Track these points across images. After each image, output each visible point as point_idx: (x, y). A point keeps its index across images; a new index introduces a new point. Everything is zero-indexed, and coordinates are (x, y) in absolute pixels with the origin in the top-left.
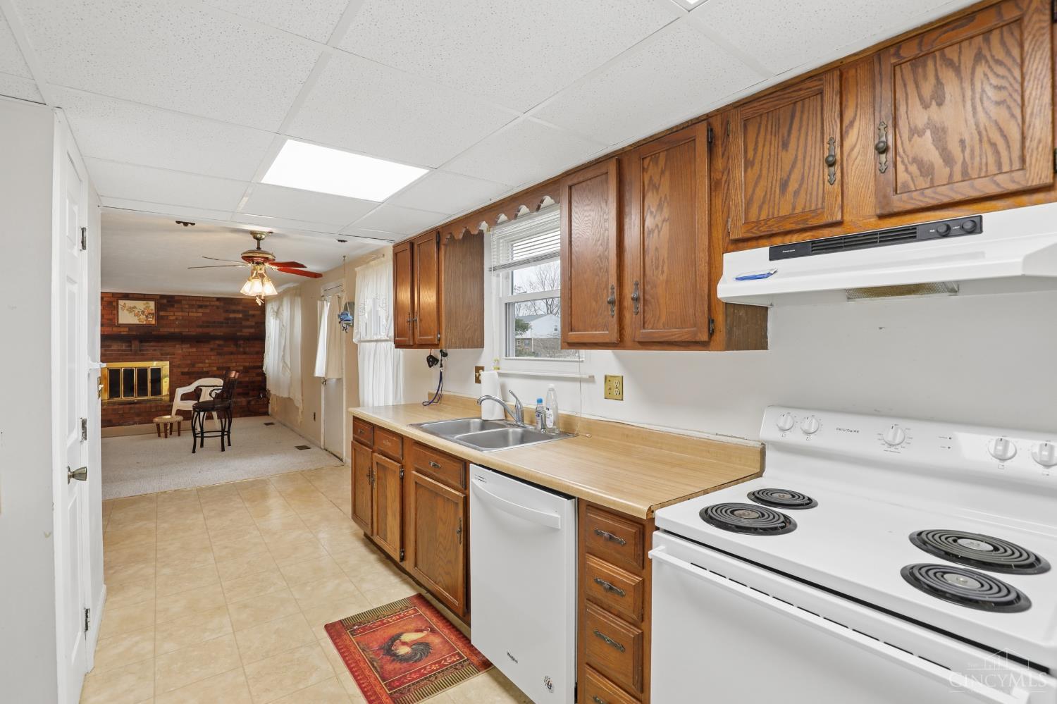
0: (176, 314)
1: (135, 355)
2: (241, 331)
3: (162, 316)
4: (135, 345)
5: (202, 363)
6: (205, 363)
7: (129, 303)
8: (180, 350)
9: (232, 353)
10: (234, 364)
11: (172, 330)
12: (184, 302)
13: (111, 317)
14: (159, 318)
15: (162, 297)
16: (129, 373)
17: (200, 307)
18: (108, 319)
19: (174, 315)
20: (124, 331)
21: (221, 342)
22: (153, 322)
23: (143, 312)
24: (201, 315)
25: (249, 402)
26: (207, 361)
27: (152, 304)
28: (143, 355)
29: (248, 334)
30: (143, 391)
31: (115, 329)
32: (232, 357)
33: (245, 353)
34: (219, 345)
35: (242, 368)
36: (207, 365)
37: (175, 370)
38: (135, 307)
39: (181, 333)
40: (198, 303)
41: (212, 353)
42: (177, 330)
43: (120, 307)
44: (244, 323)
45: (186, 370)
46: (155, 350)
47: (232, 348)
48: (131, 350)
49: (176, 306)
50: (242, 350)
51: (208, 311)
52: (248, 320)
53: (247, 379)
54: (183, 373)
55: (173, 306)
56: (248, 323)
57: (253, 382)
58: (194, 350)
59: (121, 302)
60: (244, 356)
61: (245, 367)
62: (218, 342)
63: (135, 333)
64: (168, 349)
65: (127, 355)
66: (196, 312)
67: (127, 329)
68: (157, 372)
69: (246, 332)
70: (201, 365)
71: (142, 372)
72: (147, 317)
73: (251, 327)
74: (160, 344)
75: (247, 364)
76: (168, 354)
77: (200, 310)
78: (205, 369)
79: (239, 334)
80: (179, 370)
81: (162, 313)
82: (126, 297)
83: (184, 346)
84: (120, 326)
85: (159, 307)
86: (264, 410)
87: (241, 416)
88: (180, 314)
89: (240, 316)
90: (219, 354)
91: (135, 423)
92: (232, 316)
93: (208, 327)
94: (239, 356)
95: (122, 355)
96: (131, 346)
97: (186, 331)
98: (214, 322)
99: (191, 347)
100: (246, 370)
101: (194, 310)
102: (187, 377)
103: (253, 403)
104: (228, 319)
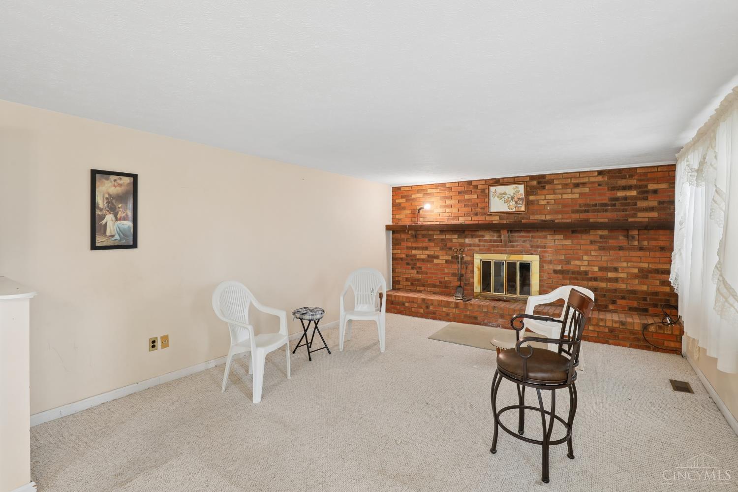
0: (548, 197)
1: (505, 246)
2: (634, 216)
3: (532, 201)
4: (504, 234)
5: (578, 259)
6: (583, 260)
7: (500, 189)
8: (553, 241)
9: (621, 248)
10: (625, 264)
11: (543, 217)
12: (556, 182)
13: (483, 205)
14: (528, 203)
15: (532, 178)
16: (499, 265)
17: (577, 185)
18: (482, 208)
19: (544, 199)
20: (495, 220)
21: (605, 233)
22: (523, 209)
23: (513, 198)
24: (577, 196)
25: (645, 327)
26: (585, 258)
27: (521, 188)
28: (513, 246)
29: (647, 220)
30: (511, 288)
31: (488, 218)
32: (621, 253)
33: (641, 249)
34: (601, 237)
35: (636, 271)
36: (586, 263)
37: (546, 267)
38: (505, 193)
39: (553, 221)
40: (574, 181)
41: (593, 247)
42: (548, 217)
43: (491, 194)
44: (641, 204)
45: (559, 267)
46: (524, 241)
47: (622, 240)
48: (501, 241)
49: (547, 187)
50: (636, 243)
51: (587, 190)
52: (646, 199)
53: (645, 288)
54: (555, 272)
55: (544, 188)
56: (645, 204)
57: (656, 294)
58: (569, 242)
59: (493, 189)
60: (641, 253)
61: (641, 270)
62: (600, 232)
63: (505, 222)
64: (539, 241)
65: (498, 246)
66: (572, 193)
67: (497, 218)
68: (525, 268)
69: (643, 217)
70: (577, 263)
71: (511, 266)
72: (516, 203)
73: (652, 209)
74: (530, 234)
75: (645, 265)
76: (538, 247)
77: (577, 190)
78: (582, 269)
79: (630, 220)
80: (551, 267)
81: (532, 198)
82: (498, 182)
83: (557, 237)
84: (491, 214)
85: (529, 191)
86: (672, 344)
87: (631, 346)
88: (552, 197)
89: (634, 193)
90: (602, 249)
91: (498, 326)
92: (620, 194)
93: (586, 211)
94: (633, 253)
95: (493, 246)
96: (500, 236)
97: (558, 218)
98: (595, 205)
99: (566, 238)
100: (644, 274)
101: (569, 191)
102: (561, 276)
103: (652, 329)
104: (617, 199)
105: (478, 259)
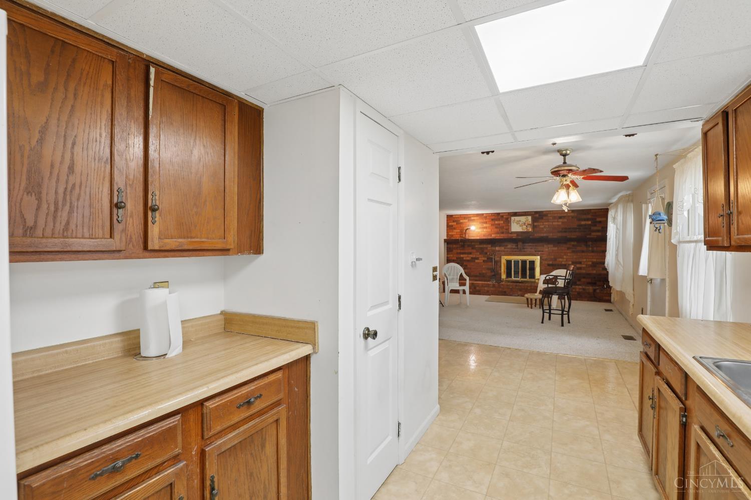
0: (544, 223)
1: (520, 251)
2: (590, 234)
3: (536, 226)
4: (520, 244)
5: (561, 258)
6: (563, 258)
7: (517, 218)
8: (547, 248)
9: (583, 252)
10: (585, 260)
11: (542, 235)
12: (549, 215)
13: (507, 227)
14: (534, 227)
15: (536, 212)
16: (516, 262)
17: (560, 218)
18: (506, 229)
19: (543, 225)
20: (514, 236)
21: (575, 243)
22: (530, 230)
23: (525, 224)
24: (560, 223)
25: (595, 290)
26: (565, 257)
27: (530, 218)
28: (524, 251)
29: (595, 237)
30: (524, 275)
31: (510, 235)
32: (583, 254)
33: (593, 252)
34: (573, 245)
35: (591, 263)
36: (565, 260)
37: (544, 262)
38: (520, 221)
39: (547, 237)
40: (559, 215)
41: (568, 251)
42: (545, 235)
43: (512, 221)
44: (593, 228)
45: (551, 263)
46: (531, 248)
47: (584, 248)
48: (518, 248)
49: (544, 218)
50: (591, 249)
51: (566, 220)
52: (595, 226)
53: (595, 272)
54: (549, 265)
55: (542, 218)
56: (595, 228)
57: (600, 275)
58: (556, 249)
59: (513, 218)
60: (593, 254)
61: (593, 263)
62: (573, 243)
63: (520, 237)
64: (540, 248)
65: (516, 251)
66: (558, 222)
67: (515, 235)
68: (532, 263)
69: (594, 235)
70: (560, 260)
71: (524, 262)
72: (527, 226)
73: (598, 231)
74: (534, 244)
75: (595, 260)
76: (539, 251)
77: (561, 220)
78: (563, 263)
79: (588, 236)
80: (546, 263)
81: (535, 224)
82: (515, 214)
83: (549, 246)
84: (512, 233)
85: (534, 220)
86: (607, 298)
87: (588, 300)
88: (546, 223)
89: (590, 222)
90: (573, 252)
91: (518, 296)
92: (583, 223)
93: (565, 232)
94: (589, 254)
95: (513, 251)
96: (517, 246)
97: (551, 235)
98: (570, 229)
99: (554, 246)
100: (594, 265)
101: (556, 220)
102: (551, 267)
103: (598, 291)
104: (581, 225)
105: (504, 259)
